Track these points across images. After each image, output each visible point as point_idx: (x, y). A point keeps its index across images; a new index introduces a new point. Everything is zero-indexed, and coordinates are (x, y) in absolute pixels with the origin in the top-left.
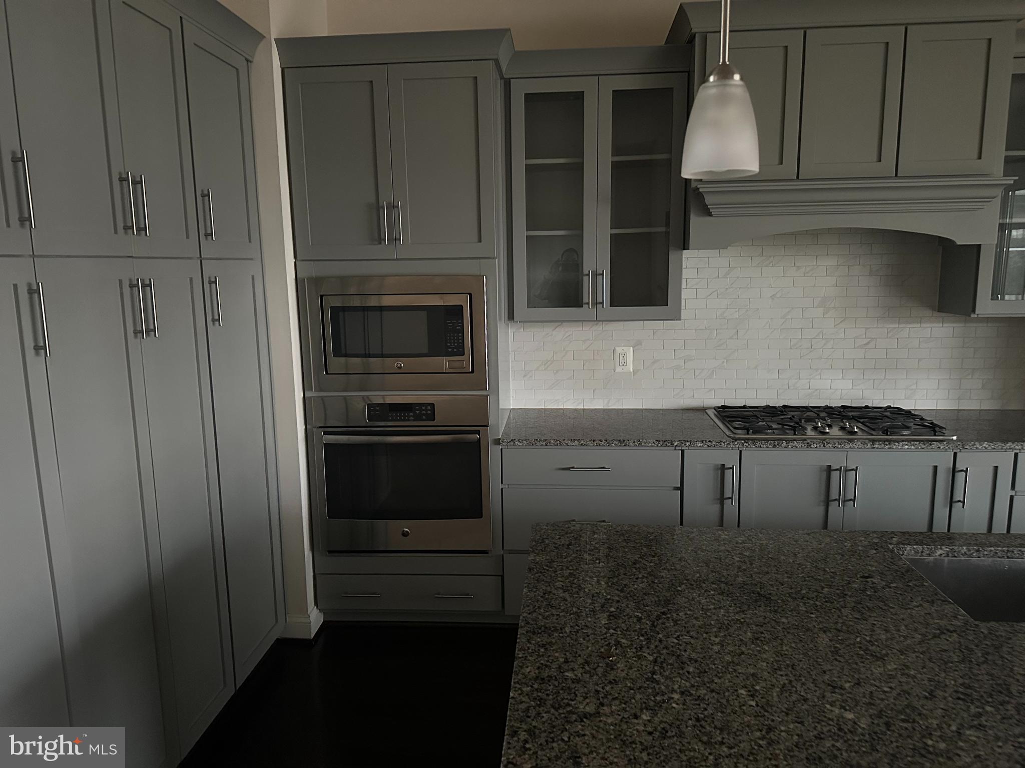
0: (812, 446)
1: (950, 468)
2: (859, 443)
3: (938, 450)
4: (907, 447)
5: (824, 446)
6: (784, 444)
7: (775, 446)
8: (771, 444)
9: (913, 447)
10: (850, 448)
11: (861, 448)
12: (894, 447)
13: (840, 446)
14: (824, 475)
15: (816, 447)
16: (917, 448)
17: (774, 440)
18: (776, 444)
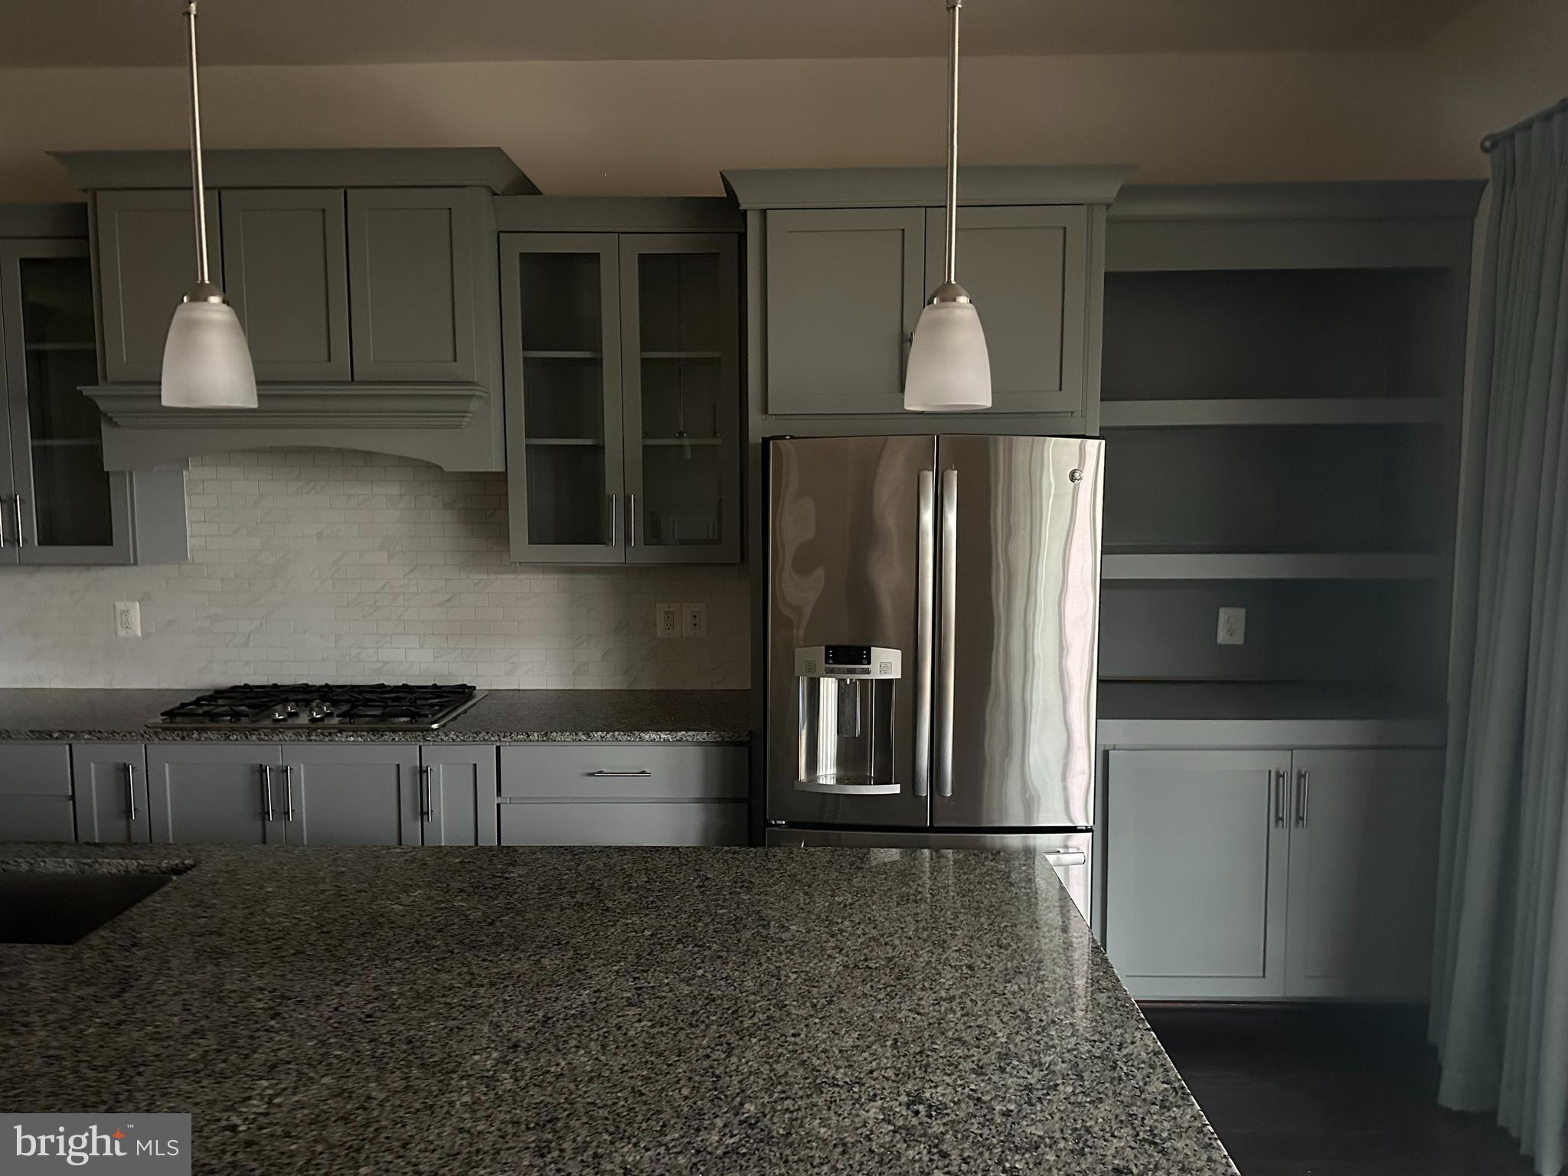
0: (231, 738)
1: (416, 767)
2: (290, 734)
3: (393, 743)
4: (352, 739)
5: (247, 737)
6: (195, 735)
7: (183, 738)
8: (178, 735)
9: (360, 739)
10: (280, 740)
11: (294, 740)
12: (337, 739)
13: (266, 738)
14: (257, 776)
15: (237, 739)
16: (366, 741)
17: (181, 729)
18: (185, 734)
